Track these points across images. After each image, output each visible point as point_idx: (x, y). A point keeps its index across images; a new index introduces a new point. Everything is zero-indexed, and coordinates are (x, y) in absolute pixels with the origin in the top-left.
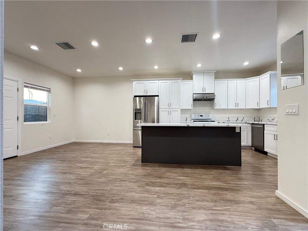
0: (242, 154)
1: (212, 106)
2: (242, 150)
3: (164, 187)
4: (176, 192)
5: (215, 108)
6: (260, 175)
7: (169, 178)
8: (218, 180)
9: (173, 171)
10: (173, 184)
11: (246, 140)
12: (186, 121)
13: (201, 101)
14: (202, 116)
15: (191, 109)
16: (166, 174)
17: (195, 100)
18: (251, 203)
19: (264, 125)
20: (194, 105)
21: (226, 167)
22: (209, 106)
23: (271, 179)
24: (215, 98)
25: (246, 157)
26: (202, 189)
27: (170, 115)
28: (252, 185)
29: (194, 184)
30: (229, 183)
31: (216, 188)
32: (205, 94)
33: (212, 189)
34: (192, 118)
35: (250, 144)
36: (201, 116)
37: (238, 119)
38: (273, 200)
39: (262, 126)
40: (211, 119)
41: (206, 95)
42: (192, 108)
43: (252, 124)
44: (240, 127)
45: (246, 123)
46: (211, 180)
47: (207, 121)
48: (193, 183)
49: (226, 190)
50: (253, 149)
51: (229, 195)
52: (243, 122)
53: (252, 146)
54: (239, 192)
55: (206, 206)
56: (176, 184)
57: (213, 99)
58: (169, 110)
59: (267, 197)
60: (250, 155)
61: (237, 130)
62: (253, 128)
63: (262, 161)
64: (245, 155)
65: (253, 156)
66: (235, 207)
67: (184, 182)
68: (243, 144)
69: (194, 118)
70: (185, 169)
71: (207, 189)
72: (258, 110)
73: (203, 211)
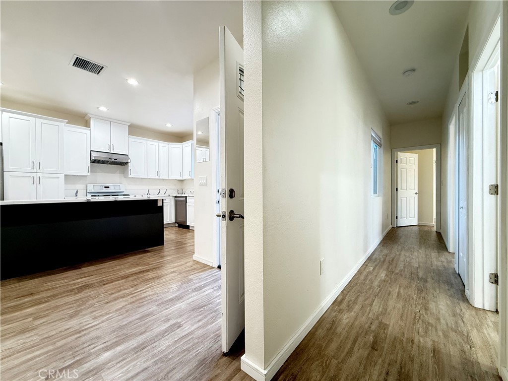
0: (165, 233)
1: (125, 173)
2: (164, 229)
3: (46, 302)
4: (72, 299)
5: (130, 176)
6: (181, 248)
7: (52, 288)
8: (138, 265)
9: (59, 277)
10: (64, 292)
11: (169, 216)
12: (76, 195)
13: (105, 163)
14: (108, 187)
15: (86, 176)
16: (44, 286)
17: (94, 161)
18: (174, 272)
19: (186, 197)
20: (93, 170)
21: (147, 250)
22: (120, 173)
23: (191, 248)
24: (129, 161)
25: (169, 235)
26: (117, 281)
27: (38, 186)
28: (174, 258)
29: (104, 280)
30: (151, 264)
31: (136, 273)
32: (114, 155)
33: (131, 277)
34: (89, 191)
35: (173, 221)
36: (105, 187)
37: (160, 192)
38: (191, 263)
39: (184, 199)
40: (123, 192)
41: (115, 157)
42: (89, 174)
43: (176, 197)
44: (163, 200)
45: (169, 196)
46: (129, 268)
47: (118, 195)
48: (101, 280)
49: (148, 271)
50: (177, 225)
51: (151, 275)
52: (165, 195)
53: (176, 223)
54: (162, 268)
55: (124, 294)
56: (72, 290)
57: (127, 163)
58: (34, 175)
59: (187, 263)
60: (174, 232)
61: (160, 204)
62: (176, 201)
63: (185, 235)
64: (168, 233)
65: (176, 233)
66: (158, 281)
67: (85, 284)
68: (166, 221)
69: (93, 191)
70: (83, 269)
71: (124, 279)
72: (182, 181)
73: (121, 300)
